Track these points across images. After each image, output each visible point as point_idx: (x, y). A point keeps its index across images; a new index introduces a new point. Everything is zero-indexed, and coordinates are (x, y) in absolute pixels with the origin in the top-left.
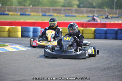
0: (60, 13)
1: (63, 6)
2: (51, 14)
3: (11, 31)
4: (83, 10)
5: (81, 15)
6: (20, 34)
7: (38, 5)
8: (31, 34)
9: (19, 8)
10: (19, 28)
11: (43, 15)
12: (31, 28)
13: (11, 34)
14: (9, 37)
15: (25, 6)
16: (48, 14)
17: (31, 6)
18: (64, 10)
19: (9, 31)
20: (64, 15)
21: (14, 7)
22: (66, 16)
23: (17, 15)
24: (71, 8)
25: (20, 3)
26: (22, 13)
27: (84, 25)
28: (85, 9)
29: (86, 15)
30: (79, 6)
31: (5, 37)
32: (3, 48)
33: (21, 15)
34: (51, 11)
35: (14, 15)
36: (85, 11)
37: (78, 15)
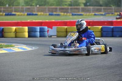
0: (67, 12)
1: (70, 5)
2: (58, 13)
3: (17, 31)
4: (90, 8)
5: (88, 14)
6: (26, 34)
7: (45, 5)
8: (38, 34)
9: (26, 8)
10: (26, 28)
11: (50, 15)
12: (38, 28)
13: (18, 35)
14: (16, 37)
15: (31, 6)
16: (55, 13)
17: (38, 6)
18: (71, 9)
19: (16, 31)
20: (71, 14)
21: (20, 7)
22: (73, 15)
23: (24, 15)
24: (78, 7)
25: (27, 3)
26: (29, 13)
27: (91, 23)
28: (91, 7)
29: (93, 14)
30: (85, 5)
31: (12, 38)
32: (9, 49)
33: (28, 15)
34: (58, 10)
35: (21, 15)
36: (91, 9)
37: (85, 14)
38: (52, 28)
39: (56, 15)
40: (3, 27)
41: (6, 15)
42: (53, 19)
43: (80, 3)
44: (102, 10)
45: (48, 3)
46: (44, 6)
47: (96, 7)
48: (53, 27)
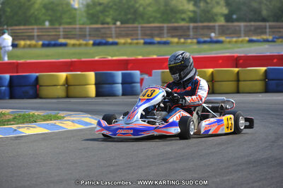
0: (187, 37)
1: (193, 20)
2: (164, 40)
3: (71, 82)
4: (239, 26)
5: (234, 39)
6: (92, 90)
7: (134, 21)
8: (119, 88)
9: (90, 28)
10: (91, 76)
11: (145, 43)
12: (118, 75)
13: (73, 90)
14: (68, 96)
15: (103, 24)
16: (157, 39)
17: (118, 23)
18: (195, 28)
19: (67, 83)
20: (195, 41)
21: (78, 26)
22: (199, 43)
23: (86, 45)
24: (211, 24)
25: (92, 18)
26: (98, 40)
27: (241, 61)
28: (242, 24)
29: (247, 39)
30: (228, 18)
31: (58, 98)
32: (52, 125)
33: (95, 44)
34: (165, 31)
35: (80, 45)
36: (242, 29)
37: (228, 40)
38: (150, 75)
39: (159, 43)
40: (37, 74)
41: (44, 45)
42: (154, 53)
43: (216, 15)
44: (268, 30)
45: (142, 16)
46: (133, 23)
47: (253, 23)
48: (154, 71)
